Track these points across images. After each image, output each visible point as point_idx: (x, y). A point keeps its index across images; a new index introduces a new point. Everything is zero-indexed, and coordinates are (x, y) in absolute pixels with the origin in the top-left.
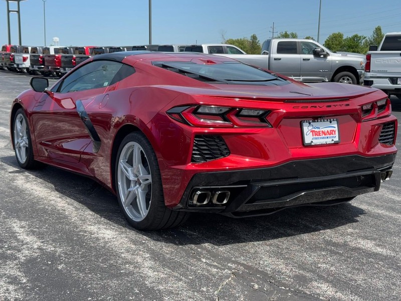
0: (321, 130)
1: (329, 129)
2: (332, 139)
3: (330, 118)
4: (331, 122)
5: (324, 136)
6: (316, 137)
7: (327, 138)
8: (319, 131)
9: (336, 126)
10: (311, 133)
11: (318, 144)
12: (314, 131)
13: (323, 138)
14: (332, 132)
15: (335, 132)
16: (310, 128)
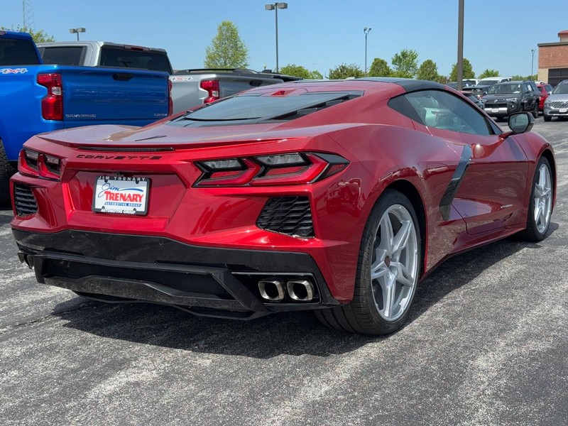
0: (120, 192)
1: (132, 193)
2: (133, 208)
3: (137, 176)
4: (137, 182)
5: (122, 201)
6: (111, 201)
7: (127, 205)
8: (117, 194)
9: (145, 189)
10: (105, 195)
11: (111, 211)
12: (110, 193)
13: (121, 204)
14: (135, 198)
15: (141, 197)
16: (106, 187)
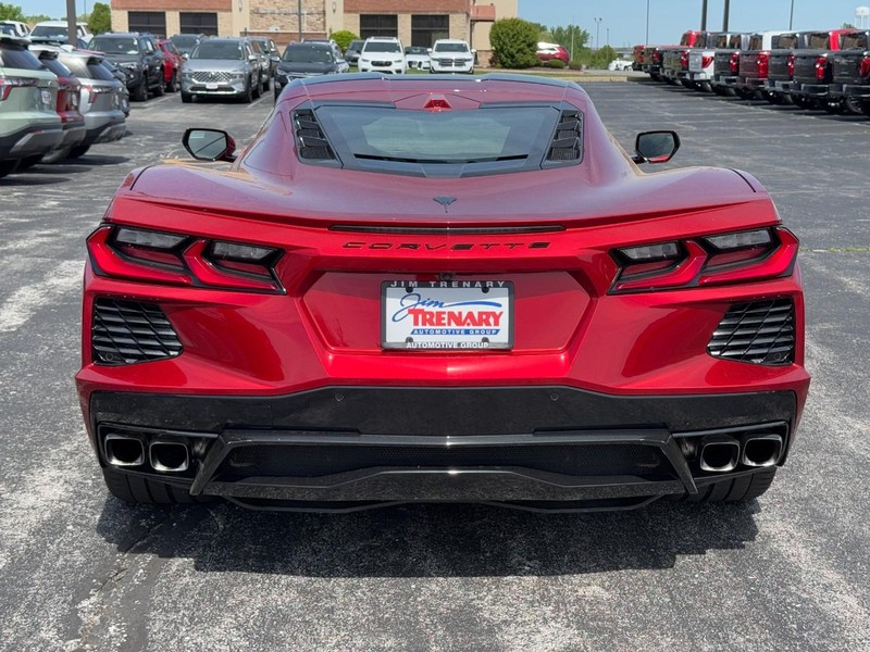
0: (447, 310)
1: (476, 310)
2: (481, 337)
3: (483, 277)
4: (485, 290)
5: (453, 326)
6: (428, 327)
7: (467, 332)
8: (439, 314)
9: (504, 301)
10: (411, 317)
11: (430, 346)
12: (422, 311)
13: (453, 332)
14: (484, 319)
15: (497, 318)
16: (409, 302)
